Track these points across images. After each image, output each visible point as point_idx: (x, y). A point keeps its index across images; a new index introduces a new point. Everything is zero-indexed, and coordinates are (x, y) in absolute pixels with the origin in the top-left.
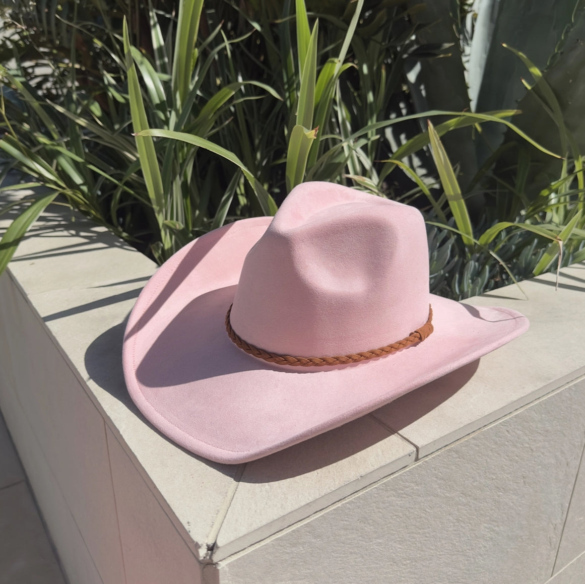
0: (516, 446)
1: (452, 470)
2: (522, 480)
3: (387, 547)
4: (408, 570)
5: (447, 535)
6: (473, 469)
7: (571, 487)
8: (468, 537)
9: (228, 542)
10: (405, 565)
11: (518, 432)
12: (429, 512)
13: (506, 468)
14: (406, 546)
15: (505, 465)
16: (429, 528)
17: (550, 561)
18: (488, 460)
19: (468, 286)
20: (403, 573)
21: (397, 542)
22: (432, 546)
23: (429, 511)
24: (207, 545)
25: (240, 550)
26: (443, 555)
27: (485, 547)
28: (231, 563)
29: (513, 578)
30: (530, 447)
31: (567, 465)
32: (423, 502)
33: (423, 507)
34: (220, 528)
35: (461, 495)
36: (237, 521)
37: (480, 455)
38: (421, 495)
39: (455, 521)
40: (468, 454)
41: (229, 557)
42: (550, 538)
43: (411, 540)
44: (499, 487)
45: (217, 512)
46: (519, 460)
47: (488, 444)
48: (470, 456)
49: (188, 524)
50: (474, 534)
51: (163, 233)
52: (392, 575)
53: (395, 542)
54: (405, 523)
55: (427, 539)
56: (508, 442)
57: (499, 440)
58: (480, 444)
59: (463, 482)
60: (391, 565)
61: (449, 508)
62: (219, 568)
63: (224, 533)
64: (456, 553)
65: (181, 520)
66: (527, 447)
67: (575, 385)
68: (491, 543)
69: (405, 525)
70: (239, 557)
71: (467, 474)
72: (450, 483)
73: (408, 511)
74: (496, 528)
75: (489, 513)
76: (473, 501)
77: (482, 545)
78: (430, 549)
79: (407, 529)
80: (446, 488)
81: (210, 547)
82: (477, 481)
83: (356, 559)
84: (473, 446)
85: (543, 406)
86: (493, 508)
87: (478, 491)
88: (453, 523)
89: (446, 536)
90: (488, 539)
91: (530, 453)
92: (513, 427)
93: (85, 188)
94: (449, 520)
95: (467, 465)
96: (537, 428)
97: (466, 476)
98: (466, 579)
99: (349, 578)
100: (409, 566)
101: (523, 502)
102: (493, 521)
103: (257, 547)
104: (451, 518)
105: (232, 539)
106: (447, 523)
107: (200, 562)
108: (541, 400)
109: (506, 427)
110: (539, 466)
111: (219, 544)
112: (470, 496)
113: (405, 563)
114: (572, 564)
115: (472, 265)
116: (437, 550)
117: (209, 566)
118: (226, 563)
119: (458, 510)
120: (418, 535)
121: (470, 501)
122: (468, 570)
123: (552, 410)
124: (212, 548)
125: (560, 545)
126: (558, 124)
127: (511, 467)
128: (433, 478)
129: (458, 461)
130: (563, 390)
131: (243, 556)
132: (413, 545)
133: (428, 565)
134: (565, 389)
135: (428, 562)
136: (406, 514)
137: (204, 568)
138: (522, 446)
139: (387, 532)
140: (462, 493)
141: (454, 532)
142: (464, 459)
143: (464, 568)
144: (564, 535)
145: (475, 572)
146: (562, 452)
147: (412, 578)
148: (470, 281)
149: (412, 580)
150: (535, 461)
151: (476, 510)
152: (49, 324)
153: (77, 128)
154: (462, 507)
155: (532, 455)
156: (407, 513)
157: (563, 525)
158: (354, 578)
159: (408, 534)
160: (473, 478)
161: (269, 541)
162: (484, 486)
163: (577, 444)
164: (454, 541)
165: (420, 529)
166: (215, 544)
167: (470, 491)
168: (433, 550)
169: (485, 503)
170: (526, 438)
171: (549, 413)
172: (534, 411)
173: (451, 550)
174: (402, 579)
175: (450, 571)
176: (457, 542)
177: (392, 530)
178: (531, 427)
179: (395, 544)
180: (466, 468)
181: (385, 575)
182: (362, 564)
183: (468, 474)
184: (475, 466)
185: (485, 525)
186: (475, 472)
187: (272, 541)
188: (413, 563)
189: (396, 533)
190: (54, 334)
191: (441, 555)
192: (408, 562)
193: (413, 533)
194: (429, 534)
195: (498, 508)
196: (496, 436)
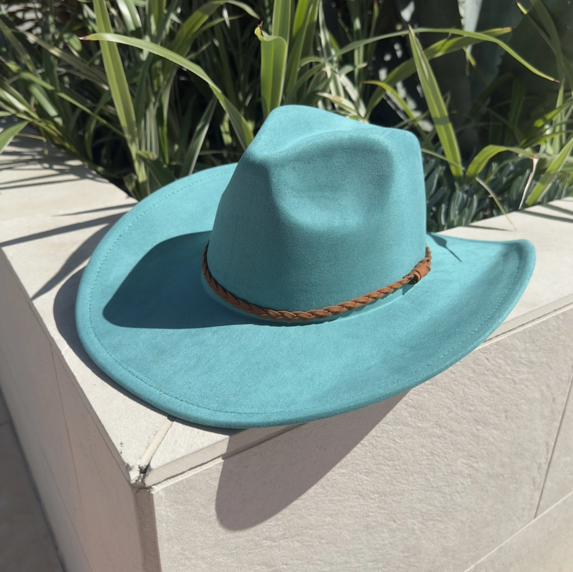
0: (496, 376)
1: (424, 397)
2: (504, 414)
3: (351, 478)
4: (376, 505)
5: (420, 468)
6: (448, 398)
7: (557, 424)
8: (443, 472)
9: (163, 464)
10: (373, 499)
11: (500, 361)
12: (399, 443)
13: (486, 399)
14: (373, 478)
15: (485, 397)
16: (399, 460)
17: (533, 501)
18: (466, 390)
19: (455, 216)
20: (371, 508)
21: (364, 474)
22: (403, 479)
23: (399, 441)
24: (140, 468)
25: (178, 473)
26: (415, 490)
27: (462, 484)
28: (167, 487)
29: (493, 518)
30: (512, 379)
31: (554, 400)
32: (392, 431)
33: (391, 436)
34: (157, 449)
35: (436, 426)
36: (176, 442)
37: (456, 383)
38: (390, 424)
39: (429, 454)
40: (442, 382)
41: (166, 482)
42: (533, 477)
43: (378, 472)
44: (477, 420)
45: (154, 433)
46: (501, 392)
47: (466, 372)
48: (444, 383)
49: (120, 445)
50: (451, 469)
51: (136, 165)
52: (358, 510)
53: (361, 473)
54: (371, 452)
55: (397, 472)
56: (487, 371)
57: (478, 368)
58: (455, 371)
59: (437, 412)
60: (357, 498)
61: (422, 440)
62: (153, 492)
63: (160, 455)
64: (430, 488)
65: (114, 441)
66: (509, 379)
67: (563, 314)
68: (469, 480)
69: (371, 455)
70: (177, 481)
71: (441, 403)
72: (422, 411)
73: (375, 439)
74: (475, 465)
75: (467, 448)
76: (448, 434)
77: (460, 481)
78: (400, 483)
79: (375, 459)
80: (418, 417)
81: (143, 469)
82: (452, 412)
83: (316, 489)
84: (449, 373)
85: (528, 334)
86: (472, 442)
87: (454, 423)
88: (426, 456)
89: (420, 470)
90: (466, 475)
91: (513, 386)
92: (493, 354)
93: (59, 121)
94: (422, 452)
95: (442, 394)
96: (521, 358)
97: (440, 406)
98: (442, 517)
99: (308, 510)
100: (377, 500)
101: (505, 438)
102: (472, 456)
103: (198, 471)
104: (424, 451)
105: (168, 461)
106: (419, 456)
107: (133, 486)
108: (524, 327)
109: (485, 354)
110: (522, 399)
111: (152, 466)
112: (445, 427)
113: (372, 496)
114: (558, 506)
115: (460, 195)
116: (409, 485)
117: (142, 491)
118: (161, 488)
119: (432, 442)
120: (388, 467)
121: (446, 433)
122: (444, 508)
123: (537, 340)
124: (145, 471)
125: (545, 486)
126: (555, 51)
127: (492, 399)
128: (402, 405)
129: (431, 388)
130: (550, 318)
131: (182, 481)
132: (381, 478)
133: (399, 500)
134: (552, 317)
135: (399, 497)
136: (372, 443)
137: (137, 492)
138: (503, 377)
139: (351, 462)
140: (436, 424)
141: (429, 466)
142: (438, 386)
143: (438, 505)
144: (550, 475)
145: (452, 510)
146: (548, 386)
147: (382, 514)
148: (457, 212)
149: (381, 515)
150: (518, 394)
151: (452, 443)
152: (5, 249)
153: (52, 58)
154: (437, 440)
155: (514, 388)
156: (374, 442)
157: (548, 464)
158: (315, 510)
159: (376, 466)
160: (448, 408)
161: (213, 464)
162: (461, 417)
163: (564, 378)
164: (429, 476)
165: (389, 460)
166: (148, 466)
167: (445, 422)
168: (404, 484)
169: (462, 437)
170: (509, 369)
171: (534, 342)
172: (518, 339)
173: (424, 486)
174: (370, 514)
175: (424, 508)
176: (432, 477)
177: (357, 459)
178: (513, 357)
179: (361, 475)
180: (440, 397)
181: (350, 509)
182: (323, 495)
183: (443, 403)
184: (451, 396)
185: (462, 460)
186: (451, 402)
187: (216, 465)
188: (383, 498)
189: (361, 463)
190: (9, 258)
191: (413, 490)
192: (376, 496)
193: (381, 464)
194: (399, 466)
195: (477, 443)
196: (474, 363)
